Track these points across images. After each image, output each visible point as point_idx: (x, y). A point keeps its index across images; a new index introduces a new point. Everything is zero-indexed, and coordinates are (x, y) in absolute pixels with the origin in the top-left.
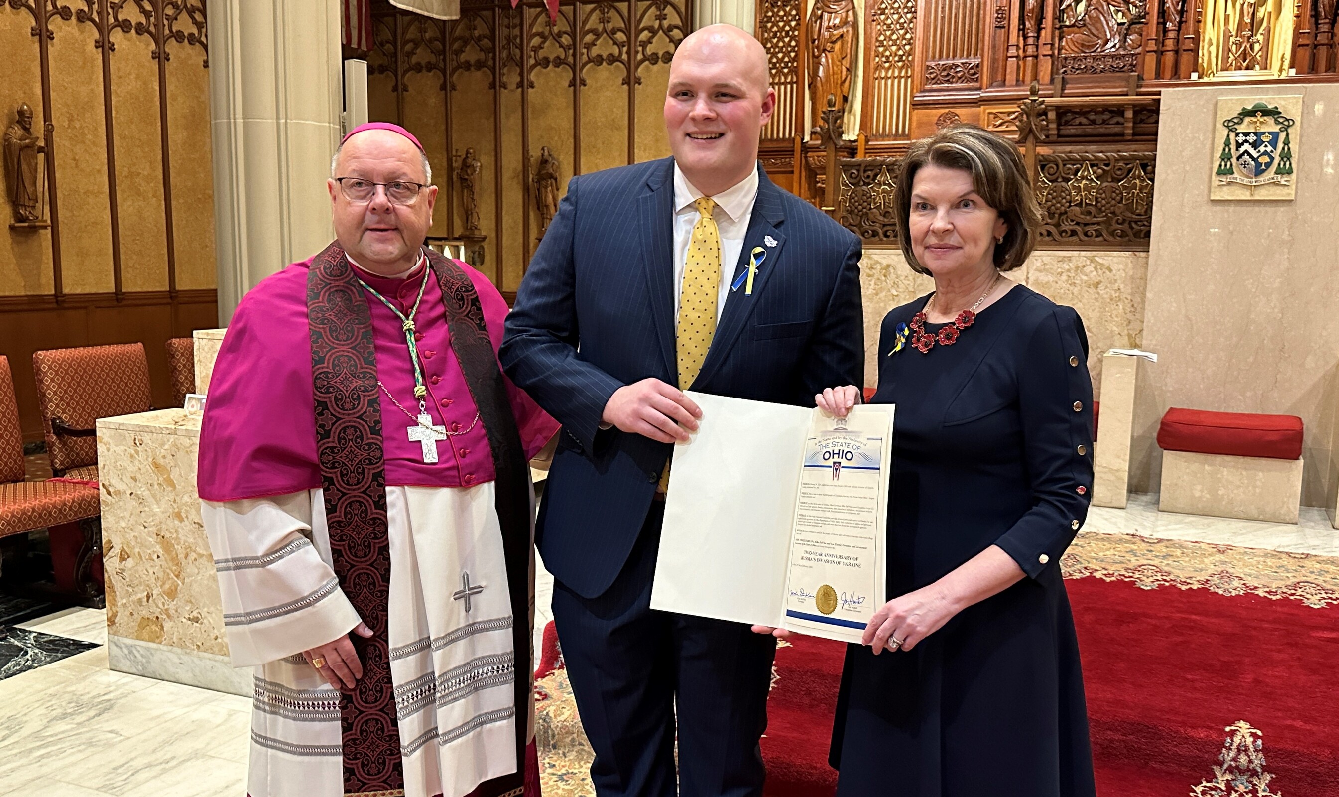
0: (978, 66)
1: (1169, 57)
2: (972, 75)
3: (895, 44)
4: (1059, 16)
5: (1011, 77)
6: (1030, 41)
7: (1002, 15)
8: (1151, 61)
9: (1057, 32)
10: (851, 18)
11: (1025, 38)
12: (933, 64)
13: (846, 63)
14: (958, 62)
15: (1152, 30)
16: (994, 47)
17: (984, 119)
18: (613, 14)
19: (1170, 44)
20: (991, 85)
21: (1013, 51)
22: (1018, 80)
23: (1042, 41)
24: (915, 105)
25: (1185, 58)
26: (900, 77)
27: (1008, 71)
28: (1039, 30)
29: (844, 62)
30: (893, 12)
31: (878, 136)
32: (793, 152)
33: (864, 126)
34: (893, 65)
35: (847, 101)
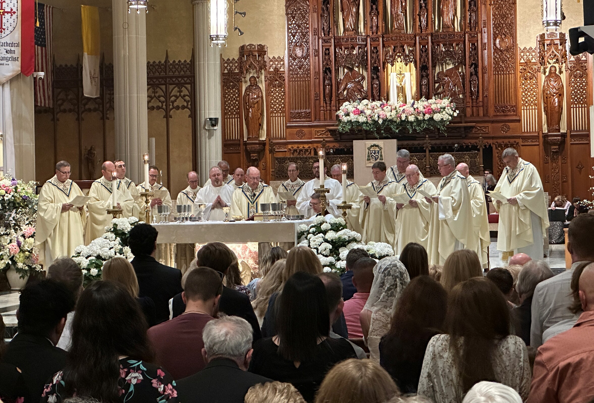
0: (310, 113)
2: (308, 116)
3: (278, 103)
4: (337, 97)
5: (322, 118)
6: (328, 105)
7: (317, 96)
9: (337, 102)
10: (260, 95)
11: (326, 103)
12: (293, 112)
13: (260, 111)
14: (302, 111)
16: (315, 107)
17: (313, 132)
18: (158, 90)
20: (315, 120)
21: (322, 108)
22: (325, 119)
23: (332, 105)
26: (280, 116)
27: (321, 115)
28: (331, 101)
29: (259, 111)
30: (277, 92)
31: (273, 139)
32: (239, 145)
33: (268, 135)
34: (277, 112)
35: (261, 125)
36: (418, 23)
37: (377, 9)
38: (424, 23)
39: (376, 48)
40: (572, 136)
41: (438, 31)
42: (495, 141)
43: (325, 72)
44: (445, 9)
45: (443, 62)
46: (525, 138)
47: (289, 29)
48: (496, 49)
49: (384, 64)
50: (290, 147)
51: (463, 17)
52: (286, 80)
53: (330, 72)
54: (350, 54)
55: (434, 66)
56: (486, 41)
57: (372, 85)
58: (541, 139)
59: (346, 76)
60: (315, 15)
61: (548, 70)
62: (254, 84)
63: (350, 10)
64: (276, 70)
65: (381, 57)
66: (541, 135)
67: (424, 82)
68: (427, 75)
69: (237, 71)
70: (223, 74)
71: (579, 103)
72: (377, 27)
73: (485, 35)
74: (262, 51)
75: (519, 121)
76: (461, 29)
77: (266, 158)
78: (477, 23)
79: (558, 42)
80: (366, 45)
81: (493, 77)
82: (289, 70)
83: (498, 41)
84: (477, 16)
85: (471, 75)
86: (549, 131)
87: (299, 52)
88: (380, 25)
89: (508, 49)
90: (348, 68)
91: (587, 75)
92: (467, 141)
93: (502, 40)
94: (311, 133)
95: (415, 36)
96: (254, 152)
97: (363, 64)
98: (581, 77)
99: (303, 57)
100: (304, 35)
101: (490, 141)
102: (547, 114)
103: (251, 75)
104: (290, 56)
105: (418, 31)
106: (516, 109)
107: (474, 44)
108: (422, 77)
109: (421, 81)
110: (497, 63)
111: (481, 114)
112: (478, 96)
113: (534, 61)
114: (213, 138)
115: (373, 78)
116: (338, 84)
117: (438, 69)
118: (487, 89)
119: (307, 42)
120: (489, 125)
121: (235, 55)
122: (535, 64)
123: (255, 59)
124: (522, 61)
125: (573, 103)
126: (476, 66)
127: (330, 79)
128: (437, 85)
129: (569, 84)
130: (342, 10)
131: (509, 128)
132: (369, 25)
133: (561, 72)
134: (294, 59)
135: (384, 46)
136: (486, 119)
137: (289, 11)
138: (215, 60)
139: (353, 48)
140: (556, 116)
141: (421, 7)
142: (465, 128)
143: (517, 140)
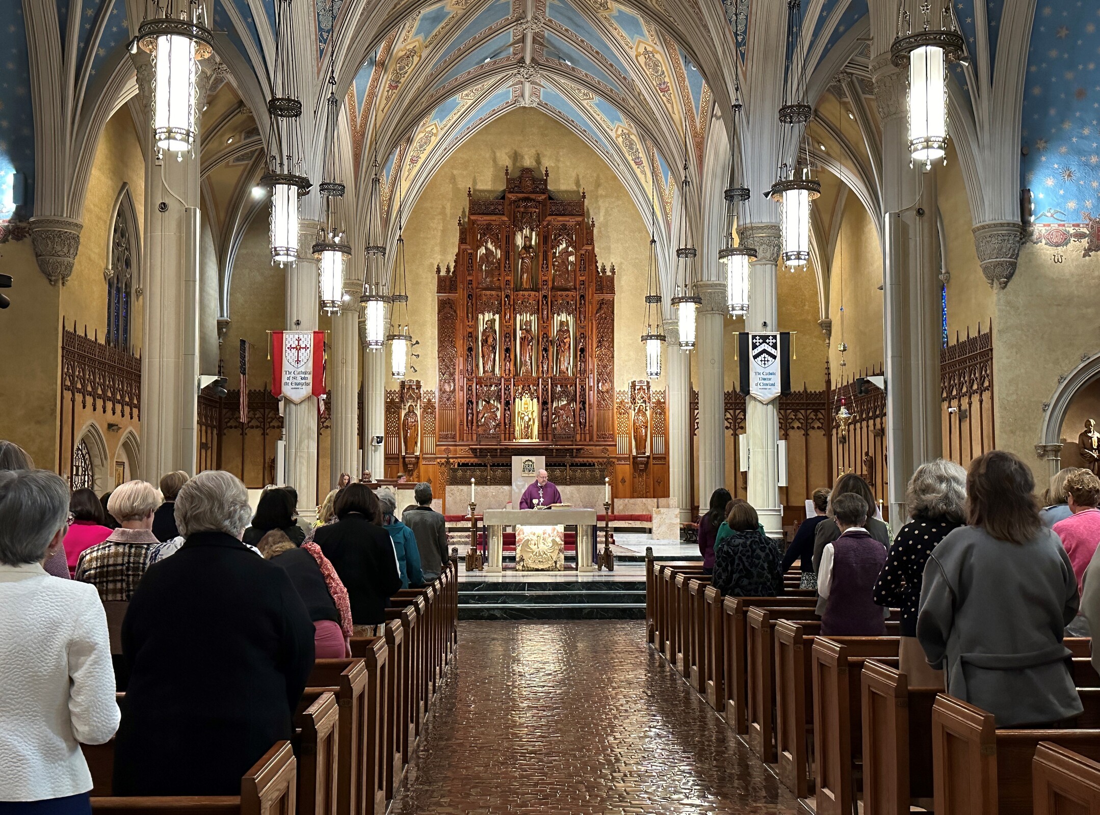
0: (455, 435)
1: (507, 435)
2: (454, 437)
3: (430, 426)
4: (477, 423)
5: (465, 439)
6: (470, 429)
7: (461, 422)
8: (503, 436)
10: (416, 419)
11: (468, 428)
12: (441, 433)
14: (449, 433)
15: (503, 427)
16: (460, 430)
17: (458, 450)
19: (507, 432)
20: (459, 441)
21: (465, 431)
22: (467, 440)
24: (437, 445)
25: (512, 435)
26: (431, 437)
27: (464, 437)
28: (472, 426)
29: (415, 432)
30: (429, 418)
31: (425, 454)
32: (398, 458)
33: (421, 450)
34: (429, 433)
35: (416, 443)
36: (541, 369)
37: (509, 356)
38: (545, 369)
39: (507, 386)
40: (654, 458)
41: (555, 375)
42: (597, 460)
43: (468, 404)
44: (562, 359)
45: (559, 399)
46: (619, 459)
47: (440, 369)
48: (598, 391)
49: (514, 399)
50: (439, 460)
51: (575, 366)
52: (437, 410)
53: (472, 403)
54: (489, 390)
55: (552, 402)
56: (592, 384)
57: (505, 415)
58: (631, 460)
59: (484, 407)
60: (461, 359)
61: (637, 408)
62: (411, 411)
63: (489, 356)
64: (429, 400)
65: (512, 394)
66: (631, 457)
67: (545, 413)
68: (547, 409)
69: (397, 400)
70: (386, 402)
71: (659, 433)
72: (509, 370)
73: (592, 380)
74: (419, 386)
75: (615, 445)
76: (573, 375)
77: (419, 470)
78: (585, 371)
79: (645, 387)
80: (500, 384)
81: (596, 412)
82: (440, 401)
83: (600, 384)
84: (585, 366)
85: (580, 409)
86: (637, 453)
87: (447, 388)
88: (511, 369)
89: (607, 392)
90: (485, 401)
91: (665, 413)
92: (577, 460)
93: (603, 384)
94: (455, 451)
95: (539, 379)
96: (410, 464)
97: (499, 398)
98: (660, 414)
99: (450, 392)
100: (452, 375)
101: (594, 460)
102: (636, 441)
103: (409, 404)
104: (441, 390)
105: (541, 375)
106: (613, 437)
107: (582, 387)
108: (543, 410)
109: (542, 413)
110: (598, 402)
111: (588, 439)
112: (585, 426)
113: (626, 401)
114: (378, 453)
115: (505, 410)
116: (478, 413)
117: (554, 405)
118: (593, 421)
119: (454, 380)
120: (593, 447)
121: (397, 388)
122: (628, 403)
123: (414, 392)
124: (618, 401)
125: (655, 433)
126: (584, 403)
127: (472, 408)
128: (554, 416)
129: (652, 419)
130: (483, 357)
131: (607, 450)
132: (503, 369)
133: (646, 410)
134: (444, 393)
135: (514, 385)
136: (592, 443)
137: (440, 355)
138: (381, 391)
139: (491, 386)
140: (643, 442)
141: (543, 357)
142: (577, 450)
143: (614, 460)
